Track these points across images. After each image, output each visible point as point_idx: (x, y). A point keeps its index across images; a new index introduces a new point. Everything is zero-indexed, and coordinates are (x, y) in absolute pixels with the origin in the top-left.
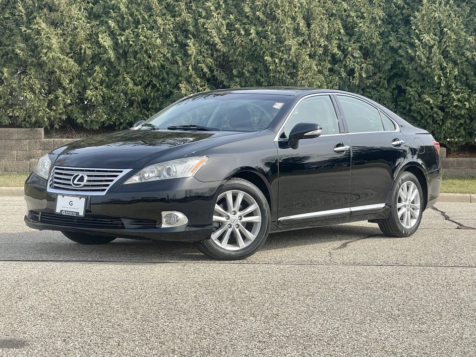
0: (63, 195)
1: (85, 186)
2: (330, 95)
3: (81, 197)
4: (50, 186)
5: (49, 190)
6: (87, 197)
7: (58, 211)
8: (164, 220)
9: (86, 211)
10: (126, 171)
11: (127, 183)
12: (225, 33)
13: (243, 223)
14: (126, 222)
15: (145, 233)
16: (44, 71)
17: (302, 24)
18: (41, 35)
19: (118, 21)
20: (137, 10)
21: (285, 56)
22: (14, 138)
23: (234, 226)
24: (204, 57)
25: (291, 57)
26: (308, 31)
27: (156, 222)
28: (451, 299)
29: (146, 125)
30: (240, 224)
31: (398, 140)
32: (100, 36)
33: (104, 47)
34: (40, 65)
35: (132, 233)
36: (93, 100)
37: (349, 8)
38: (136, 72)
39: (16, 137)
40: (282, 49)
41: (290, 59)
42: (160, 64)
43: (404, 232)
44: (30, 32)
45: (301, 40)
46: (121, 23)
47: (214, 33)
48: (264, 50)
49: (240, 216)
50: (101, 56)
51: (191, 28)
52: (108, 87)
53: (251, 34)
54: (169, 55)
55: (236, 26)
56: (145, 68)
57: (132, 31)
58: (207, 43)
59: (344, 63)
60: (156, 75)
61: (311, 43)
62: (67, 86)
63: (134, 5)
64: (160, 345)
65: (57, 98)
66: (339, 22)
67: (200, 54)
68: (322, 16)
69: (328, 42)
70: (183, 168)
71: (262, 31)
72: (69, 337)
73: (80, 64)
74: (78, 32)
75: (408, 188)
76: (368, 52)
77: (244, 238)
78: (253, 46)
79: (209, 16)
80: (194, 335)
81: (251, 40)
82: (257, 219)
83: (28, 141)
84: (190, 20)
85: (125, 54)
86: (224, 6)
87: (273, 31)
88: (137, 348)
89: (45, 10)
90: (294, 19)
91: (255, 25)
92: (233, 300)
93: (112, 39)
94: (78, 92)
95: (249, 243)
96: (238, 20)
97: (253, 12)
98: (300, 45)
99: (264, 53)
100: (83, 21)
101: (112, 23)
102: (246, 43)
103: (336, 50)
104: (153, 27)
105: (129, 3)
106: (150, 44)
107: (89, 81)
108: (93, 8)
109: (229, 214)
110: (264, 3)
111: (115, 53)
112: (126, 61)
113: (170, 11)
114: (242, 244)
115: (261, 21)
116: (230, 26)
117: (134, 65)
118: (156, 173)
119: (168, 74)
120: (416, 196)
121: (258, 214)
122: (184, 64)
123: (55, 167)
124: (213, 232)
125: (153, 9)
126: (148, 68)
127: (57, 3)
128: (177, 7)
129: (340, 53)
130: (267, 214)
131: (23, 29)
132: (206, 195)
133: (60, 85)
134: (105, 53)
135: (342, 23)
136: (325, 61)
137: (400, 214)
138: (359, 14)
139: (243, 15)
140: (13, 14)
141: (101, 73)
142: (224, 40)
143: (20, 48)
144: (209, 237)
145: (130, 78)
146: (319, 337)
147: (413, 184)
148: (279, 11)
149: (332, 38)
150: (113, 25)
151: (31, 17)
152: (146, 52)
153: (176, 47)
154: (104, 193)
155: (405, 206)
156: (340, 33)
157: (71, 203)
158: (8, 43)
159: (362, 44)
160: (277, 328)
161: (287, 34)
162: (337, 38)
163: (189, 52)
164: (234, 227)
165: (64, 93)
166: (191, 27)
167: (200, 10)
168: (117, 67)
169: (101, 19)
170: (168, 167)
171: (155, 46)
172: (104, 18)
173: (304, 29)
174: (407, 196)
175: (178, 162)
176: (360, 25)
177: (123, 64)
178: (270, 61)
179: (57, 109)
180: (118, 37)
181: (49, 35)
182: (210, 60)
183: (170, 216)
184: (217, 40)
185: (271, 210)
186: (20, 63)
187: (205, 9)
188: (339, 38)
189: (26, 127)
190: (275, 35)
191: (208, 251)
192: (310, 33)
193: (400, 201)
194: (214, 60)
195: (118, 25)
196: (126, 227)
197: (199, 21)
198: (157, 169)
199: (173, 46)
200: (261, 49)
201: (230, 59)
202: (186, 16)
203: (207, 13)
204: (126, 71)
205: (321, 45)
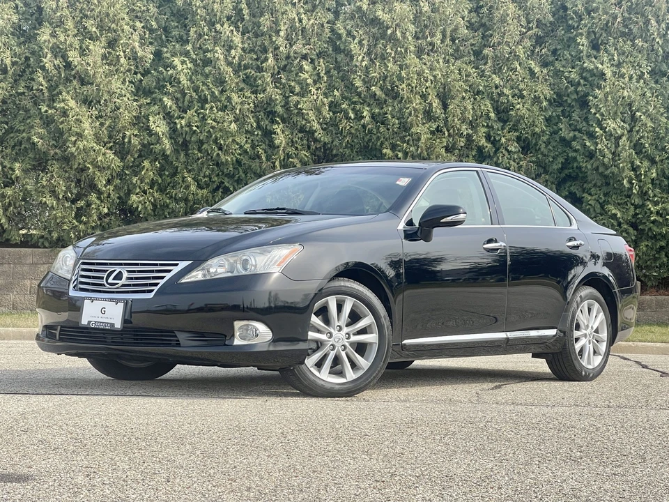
0: (92, 300)
1: (124, 285)
2: (477, 172)
3: (117, 301)
4: (74, 287)
5: (72, 293)
6: (126, 302)
7: (84, 322)
8: (237, 334)
9: (125, 321)
10: (183, 264)
11: (184, 280)
12: (328, 116)
13: (352, 344)
14: (182, 337)
15: (210, 353)
16: (71, 168)
17: (436, 103)
18: (68, 117)
19: (177, 99)
20: (204, 84)
21: (411, 149)
22: (28, 262)
23: (339, 347)
24: (297, 149)
25: (419, 149)
26: (445, 114)
27: (226, 336)
28: (658, 442)
29: (213, 211)
30: (347, 344)
31: (575, 240)
32: (151, 118)
33: (156, 134)
34: (66, 159)
35: (192, 352)
36: (139, 209)
37: (502, 83)
38: (200, 170)
39: (30, 260)
40: (407, 139)
41: (419, 152)
42: (234, 159)
43: (584, 373)
44: (53, 112)
45: (435, 127)
46: (182, 100)
47: (312, 115)
48: (382, 139)
49: (347, 334)
50: (152, 146)
51: (279, 109)
52: (162, 190)
53: (363, 117)
54: (247, 146)
55: (343, 106)
56: (214, 165)
57: (196, 112)
58: (302, 130)
59: (495, 159)
60: (228, 174)
61: (448, 131)
62: (104, 189)
63: (199, 77)
64: (230, 482)
65: (89, 205)
66: (488, 102)
67: (292, 145)
68: (464, 94)
69: (472, 130)
70: (265, 261)
71: (379, 114)
72: (94, 472)
73: (122, 159)
74: (120, 113)
75: (589, 310)
76: (528, 143)
77: (354, 365)
78: (367, 135)
79: (304, 92)
80: (280, 472)
81: (364, 126)
82: (372, 338)
83: (46, 266)
84: (277, 97)
85: (185, 145)
86: (325, 78)
87: (395, 113)
88: (195, 485)
89: (75, 82)
90: (424, 97)
91: (369, 105)
92: (338, 437)
93: (168, 123)
94: (118, 198)
95: (360, 373)
96: (346, 98)
97: (367, 87)
98: (432, 133)
99: (382, 144)
100: (128, 99)
101: (168, 102)
102: (356, 129)
103: (483, 142)
104: (226, 107)
105: (192, 73)
106: (221, 130)
107: (135, 182)
108: (142, 80)
109: (332, 330)
110: (382, 74)
111: (172, 143)
112: (187, 155)
113: (251, 85)
114: (351, 375)
115: (378, 100)
116: (334, 106)
117: (198, 159)
118: (227, 267)
119: (245, 173)
120: (601, 323)
121: (374, 331)
122: (268, 158)
123: (81, 261)
124: (309, 355)
125: (227, 82)
126: (217, 164)
127: (92, 73)
128: (260, 79)
129: (489, 145)
130: (387, 332)
131: (44, 108)
132: (298, 306)
133: (93, 187)
134: (158, 143)
135: (492, 104)
136: (468, 157)
137: (578, 346)
138: (517, 91)
139: (353, 90)
140: (30, 88)
141: (152, 170)
142: (325, 126)
143: (38, 136)
144: (303, 362)
145: (193, 179)
146: (463, 478)
147: (597, 305)
148: (404, 86)
149: (478, 125)
150: (169, 104)
151: (55, 92)
152: (216, 141)
153: (258, 135)
154: (151, 295)
155: (585, 336)
156: (489, 118)
157: (103, 311)
158: (22, 128)
159: (521, 133)
160: (402, 467)
161: (415, 118)
162: (485, 124)
163: (276, 142)
164: (338, 349)
165: (99, 198)
166: (279, 107)
167: (293, 84)
168: (174, 162)
169: (154, 95)
170: (244, 258)
171: (228, 134)
172: (158, 95)
173: (438, 111)
174: (588, 321)
175: (258, 251)
176: (518, 106)
177: (182, 157)
178: (390, 156)
179: (89, 221)
180: (177, 121)
181: (79, 117)
182: (306, 154)
183: (246, 328)
184: (316, 125)
185: (392, 325)
186: (38, 156)
187: (299, 83)
188: (488, 125)
189: (45, 247)
190: (398, 119)
191: (301, 383)
192: (447, 118)
193: (578, 327)
194: (312, 154)
195: (176, 103)
196: (181, 345)
197: (290, 99)
198: (228, 261)
199: (254, 134)
200: (378, 138)
201: (334, 152)
202: (273, 92)
203: (301, 88)
204: (186, 168)
205: (462, 133)
